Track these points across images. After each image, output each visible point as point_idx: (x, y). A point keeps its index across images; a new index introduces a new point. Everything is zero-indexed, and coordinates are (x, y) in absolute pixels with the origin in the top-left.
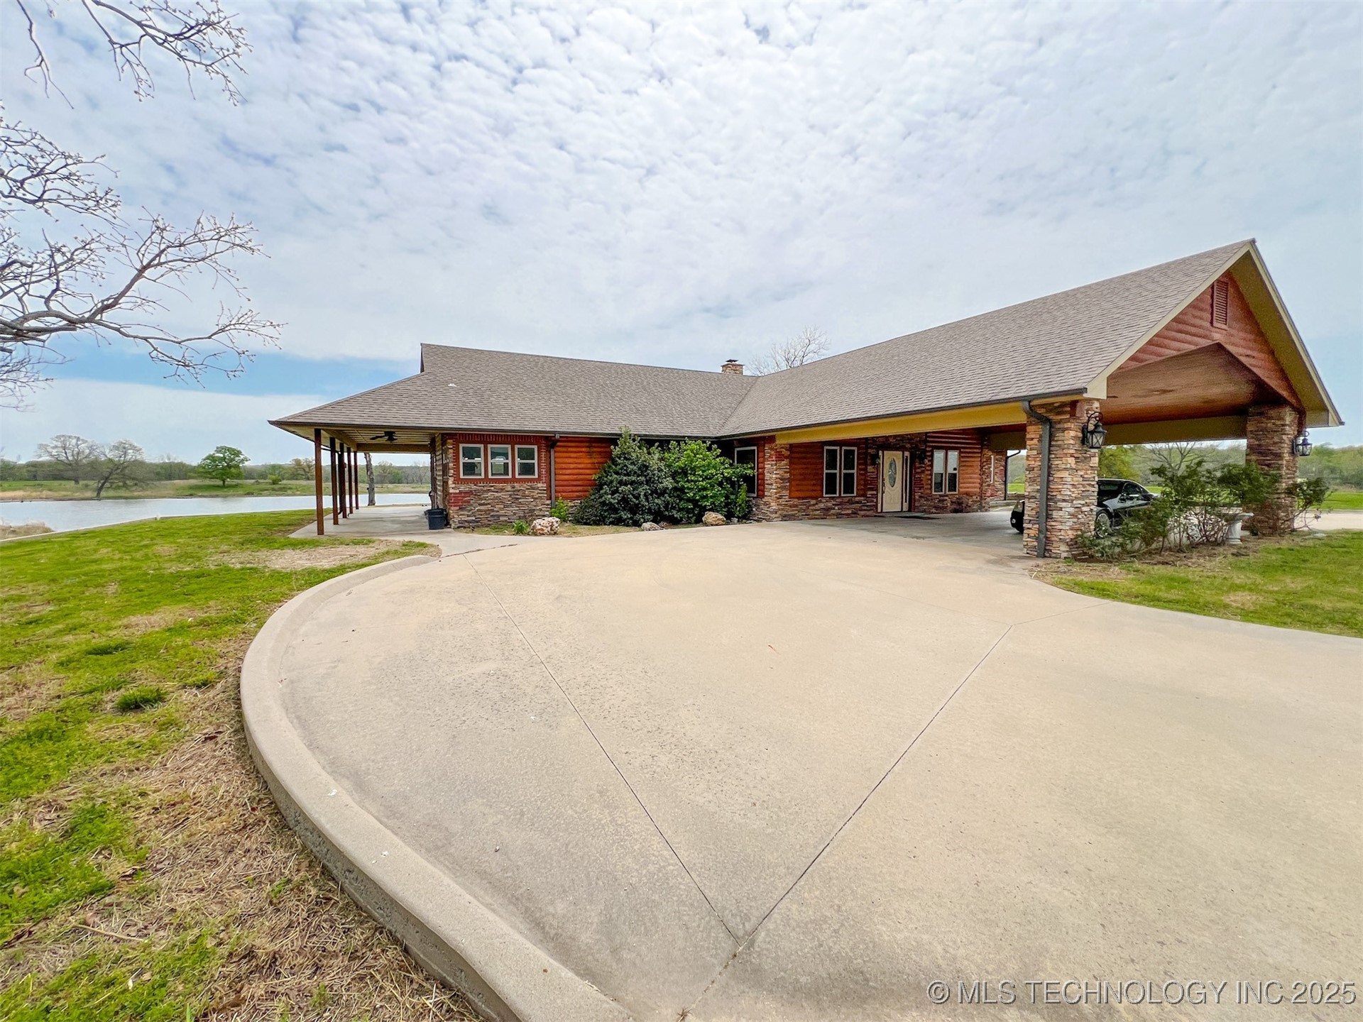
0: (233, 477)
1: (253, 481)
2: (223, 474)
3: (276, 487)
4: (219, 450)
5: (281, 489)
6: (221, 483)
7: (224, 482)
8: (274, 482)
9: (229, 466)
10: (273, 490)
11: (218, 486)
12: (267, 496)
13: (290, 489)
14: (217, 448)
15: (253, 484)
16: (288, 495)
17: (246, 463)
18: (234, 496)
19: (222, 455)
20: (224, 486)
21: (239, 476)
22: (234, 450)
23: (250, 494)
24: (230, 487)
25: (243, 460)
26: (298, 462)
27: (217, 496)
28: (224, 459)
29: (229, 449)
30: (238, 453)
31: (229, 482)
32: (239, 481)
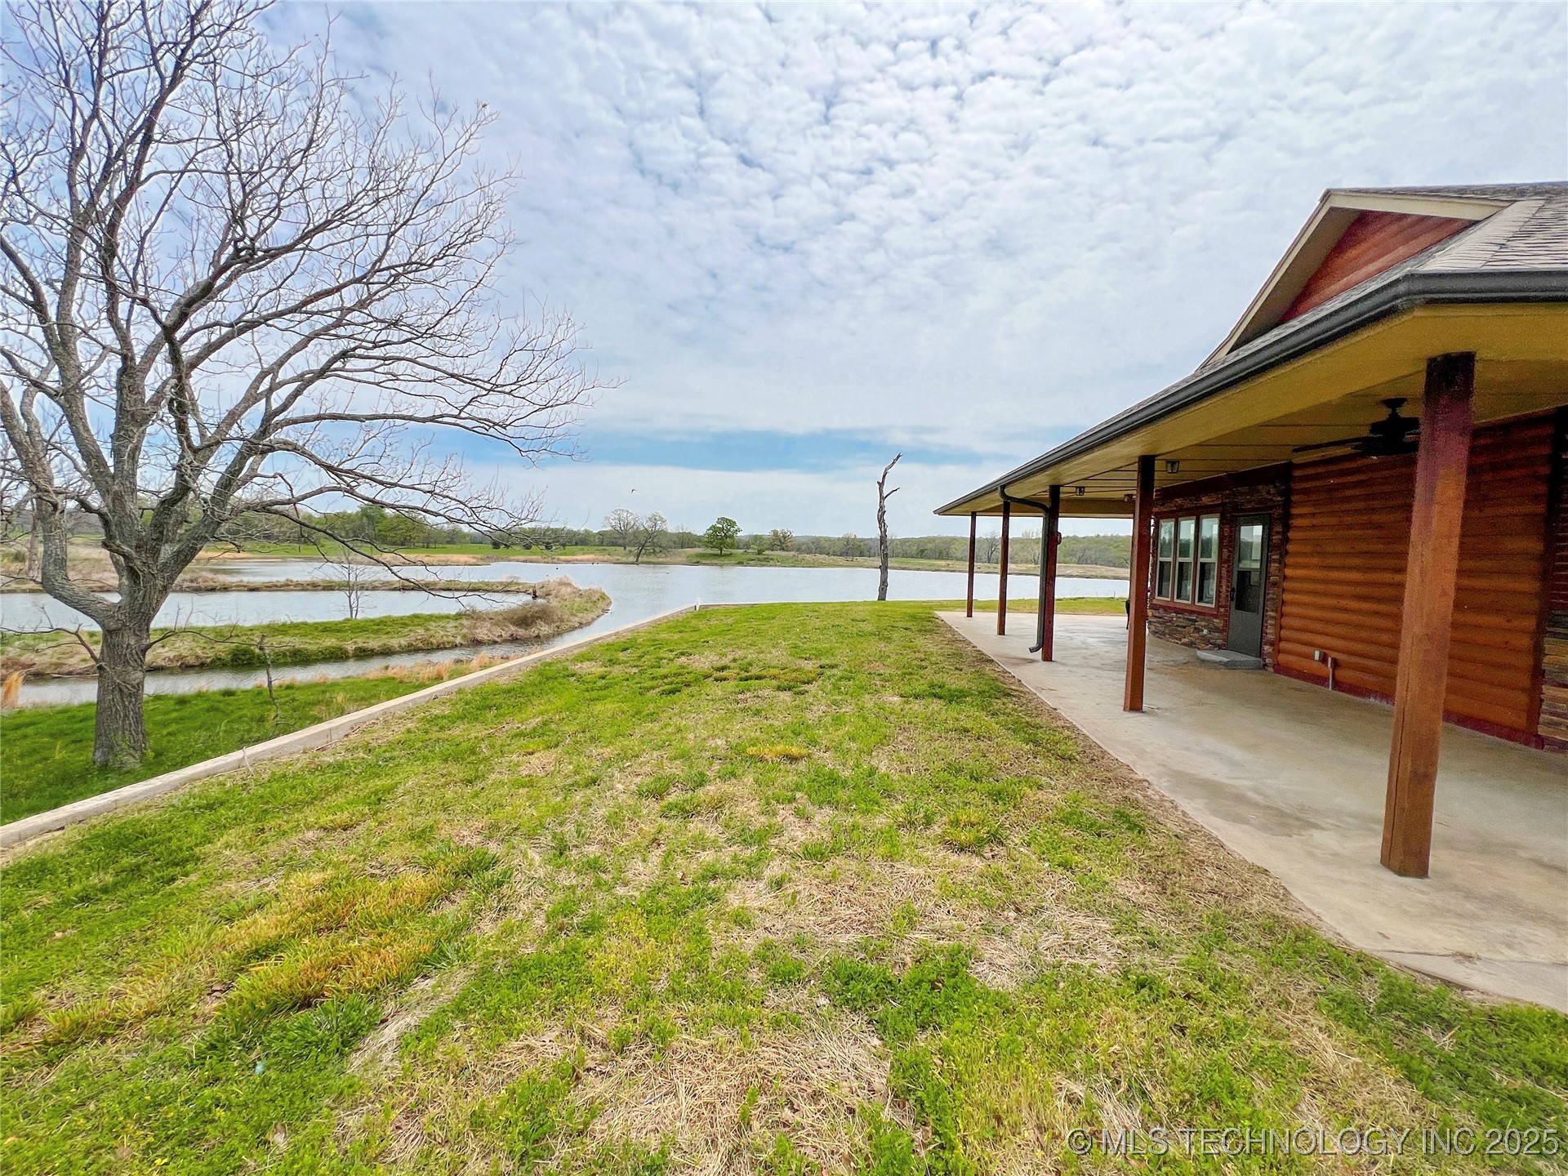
0: (728, 546)
1: (743, 551)
2: (721, 544)
3: (760, 557)
4: (720, 521)
5: (763, 559)
6: (719, 552)
7: (722, 550)
8: (760, 553)
9: (726, 536)
10: (758, 559)
11: (717, 555)
12: (754, 565)
13: (773, 558)
14: (719, 519)
15: (743, 554)
16: (772, 565)
18: (729, 565)
19: (721, 526)
20: (721, 555)
21: (732, 546)
22: (730, 521)
23: (740, 563)
24: (725, 555)
25: (736, 531)
26: (775, 533)
27: (718, 564)
28: (723, 529)
29: (727, 520)
30: (732, 524)
31: (725, 551)
32: (733, 551)
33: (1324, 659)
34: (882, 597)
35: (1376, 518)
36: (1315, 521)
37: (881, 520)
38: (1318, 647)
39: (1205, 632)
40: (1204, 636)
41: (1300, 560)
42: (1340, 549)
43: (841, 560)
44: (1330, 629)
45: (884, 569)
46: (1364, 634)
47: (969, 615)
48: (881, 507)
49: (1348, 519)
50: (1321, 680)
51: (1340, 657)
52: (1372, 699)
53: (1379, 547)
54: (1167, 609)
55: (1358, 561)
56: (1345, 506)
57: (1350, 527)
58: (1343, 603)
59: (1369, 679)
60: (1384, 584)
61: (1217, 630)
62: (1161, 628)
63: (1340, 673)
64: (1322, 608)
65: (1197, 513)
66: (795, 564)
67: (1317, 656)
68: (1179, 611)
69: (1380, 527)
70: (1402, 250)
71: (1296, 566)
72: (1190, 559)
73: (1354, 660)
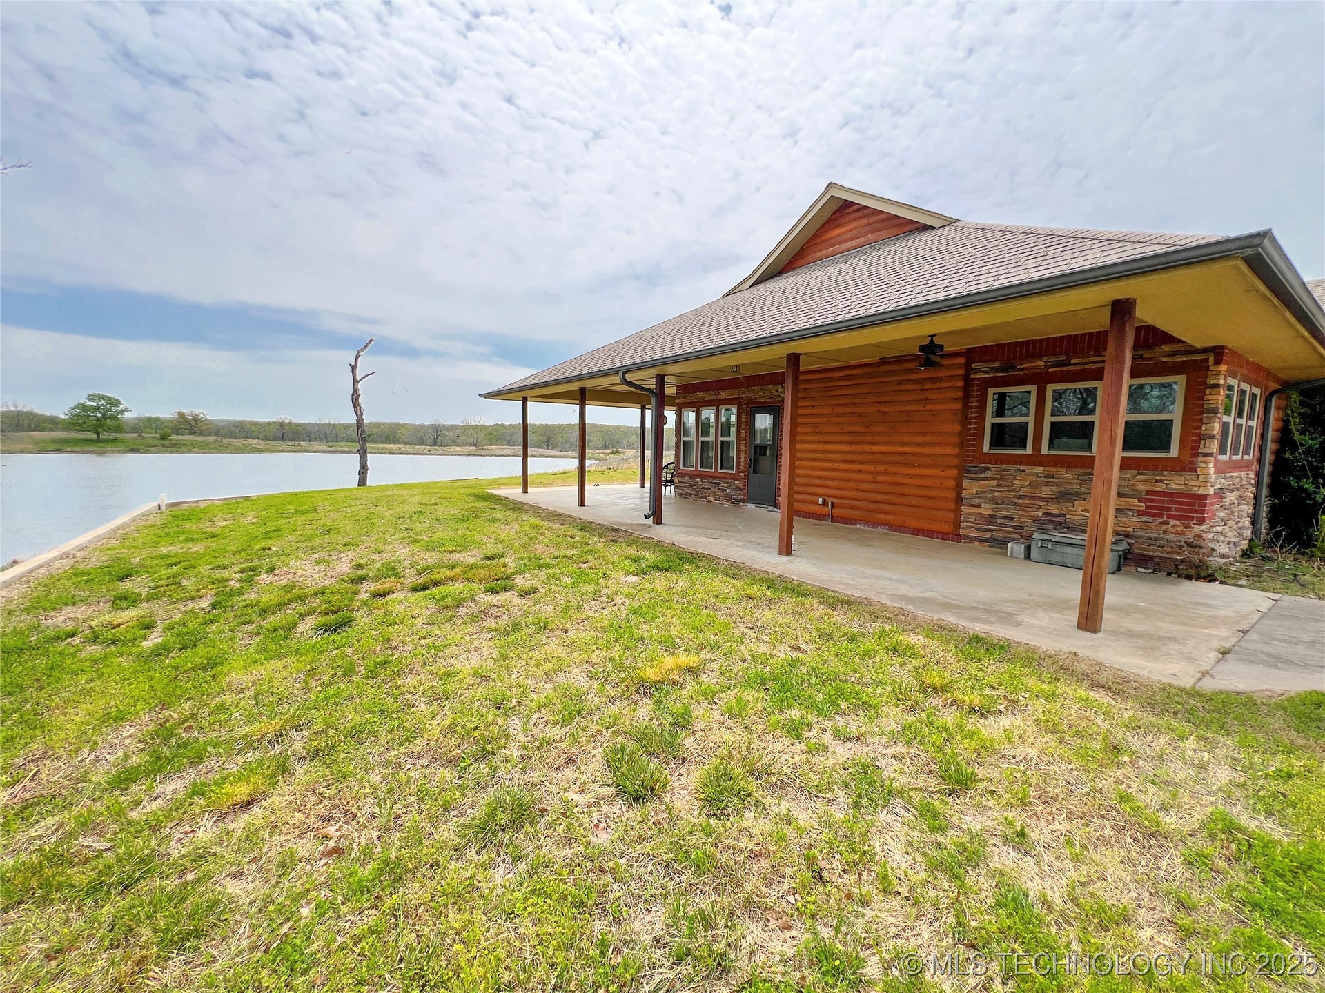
0: (110, 429)
1: (135, 435)
2: (98, 426)
3: (166, 442)
4: (91, 397)
5: (173, 445)
6: (94, 436)
7: (98, 434)
8: (163, 437)
9: (104, 417)
10: (163, 446)
11: (91, 440)
12: (157, 453)
13: (184, 445)
14: (89, 395)
15: (136, 438)
16: (184, 453)
17: (126, 415)
18: (113, 452)
19: (95, 404)
20: (98, 441)
21: (118, 429)
22: (110, 398)
23: (134, 450)
24: (105, 441)
25: (122, 411)
26: (181, 415)
27: (91, 452)
28: (98, 408)
29: (104, 397)
30: (116, 403)
31: (104, 435)
32: (118, 435)
33: (825, 503)
34: (362, 482)
35: (857, 410)
36: (814, 411)
37: (355, 403)
38: (821, 495)
39: (728, 491)
40: (727, 494)
41: (804, 438)
42: (835, 430)
43: (279, 444)
44: (827, 483)
45: (363, 453)
46: (851, 485)
47: (525, 491)
48: (355, 391)
49: (838, 410)
50: (822, 517)
51: (835, 501)
52: (858, 526)
53: (861, 429)
54: (692, 476)
55: (847, 438)
56: (836, 402)
57: (840, 415)
58: (836, 465)
59: (857, 513)
60: (864, 453)
61: (738, 489)
62: (687, 490)
63: (835, 511)
64: (822, 469)
65: (716, 404)
66: (220, 449)
67: (820, 502)
68: (703, 477)
69: (860, 415)
70: (871, 237)
71: (803, 442)
72: (712, 438)
73: (845, 501)
